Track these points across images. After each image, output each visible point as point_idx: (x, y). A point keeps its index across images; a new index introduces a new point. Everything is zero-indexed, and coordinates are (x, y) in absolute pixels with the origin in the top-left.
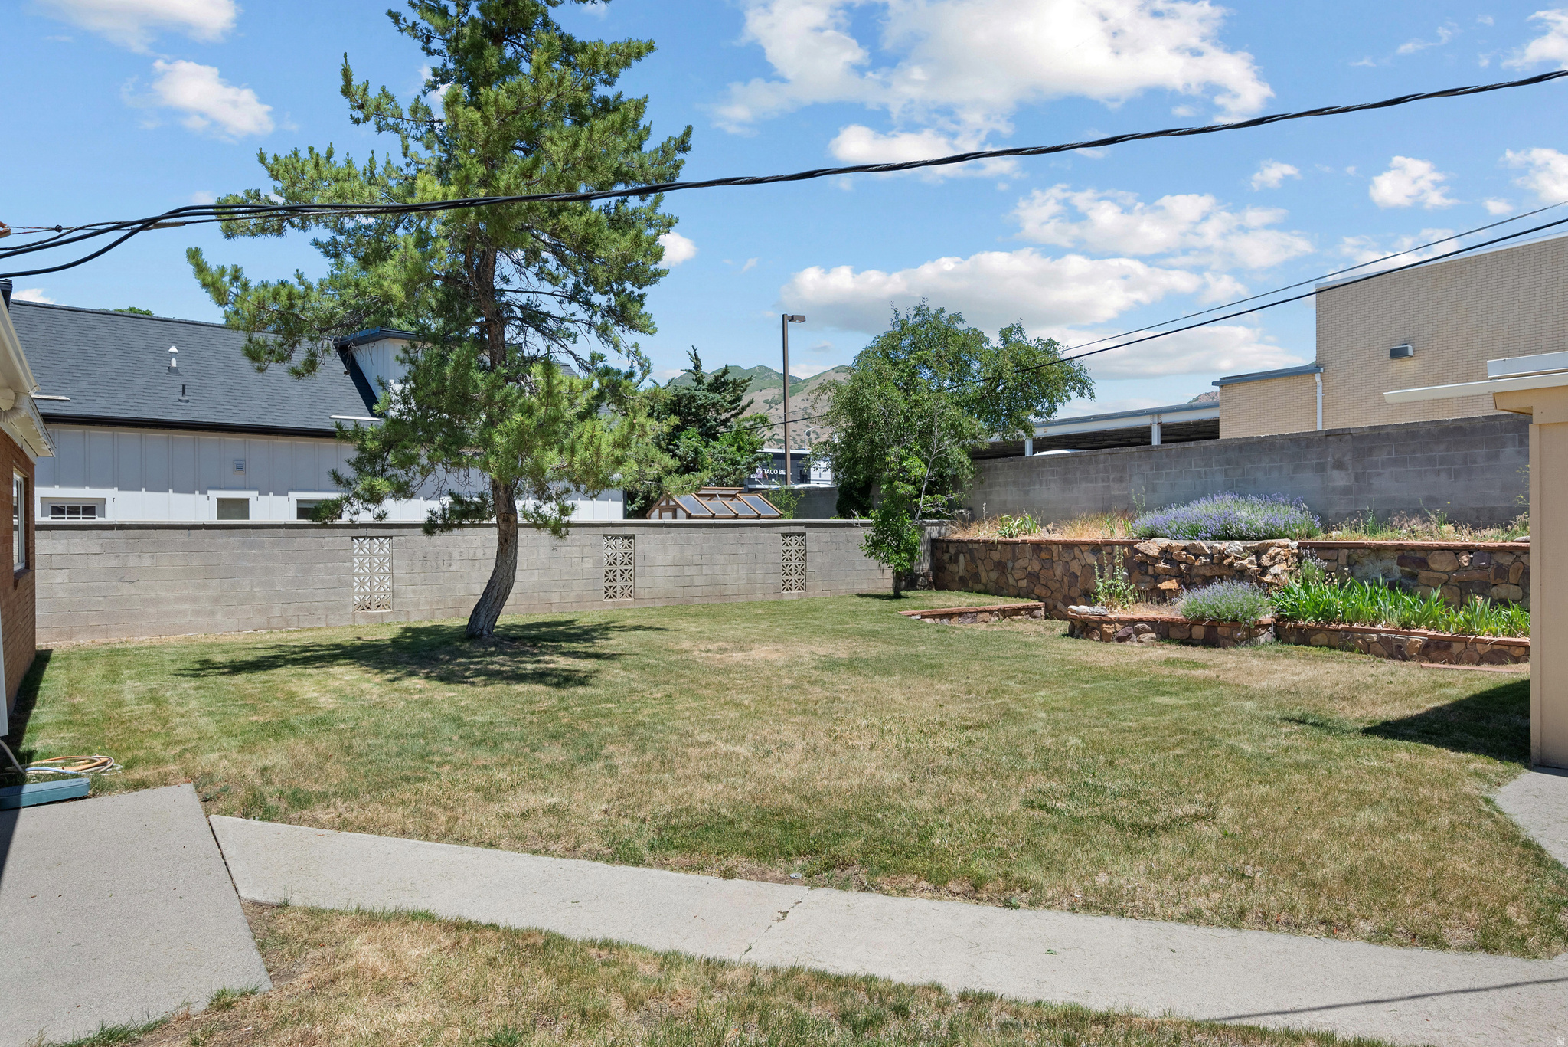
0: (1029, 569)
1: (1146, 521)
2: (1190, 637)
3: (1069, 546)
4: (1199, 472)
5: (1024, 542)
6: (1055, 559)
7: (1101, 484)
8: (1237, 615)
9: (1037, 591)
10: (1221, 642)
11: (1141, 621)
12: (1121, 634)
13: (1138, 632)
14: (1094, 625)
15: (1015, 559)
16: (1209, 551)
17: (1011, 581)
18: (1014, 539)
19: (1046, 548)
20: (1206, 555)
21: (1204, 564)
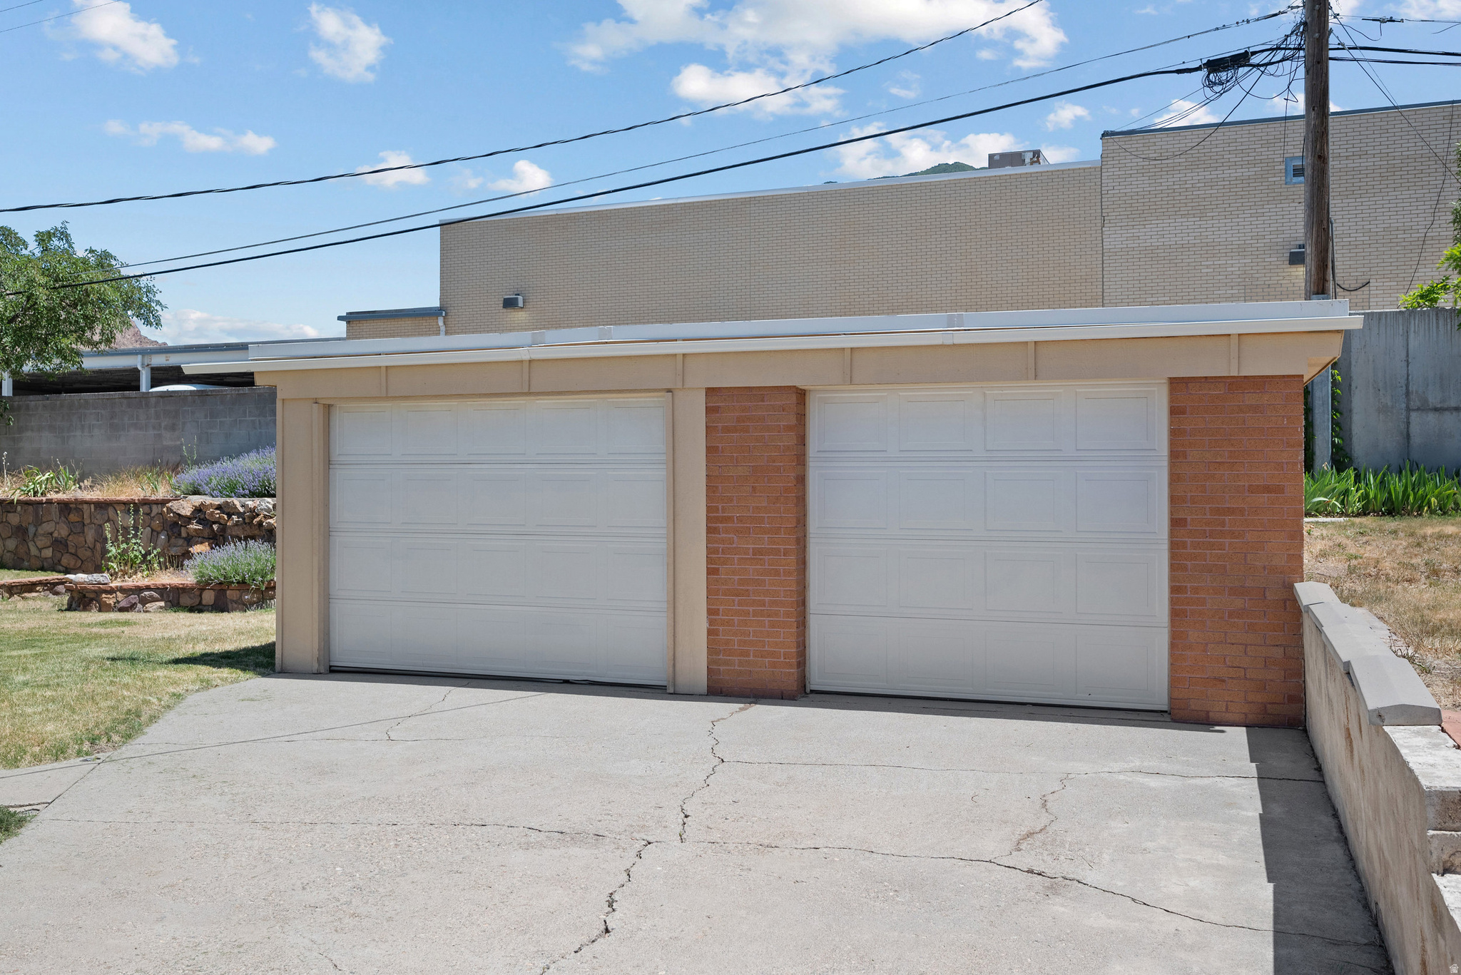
0: (55, 535)
1: (192, 475)
2: (200, 603)
3: (102, 505)
4: (253, 422)
5: (50, 502)
6: (87, 521)
7: (151, 432)
8: (244, 576)
9: (64, 561)
10: (230, 607)
11: (148, 588)
12: (123, 604)
13: (144, 601)
14: (92, 596)
15: (38, 522)
16: (241, 510)
17: (34, 551)
18: (39, 498)
19: (76, 509)
20: (239, 514)
21: (237, 524)
